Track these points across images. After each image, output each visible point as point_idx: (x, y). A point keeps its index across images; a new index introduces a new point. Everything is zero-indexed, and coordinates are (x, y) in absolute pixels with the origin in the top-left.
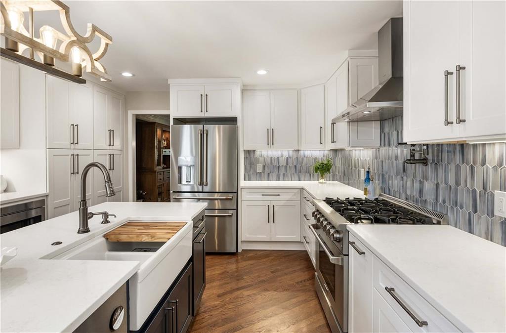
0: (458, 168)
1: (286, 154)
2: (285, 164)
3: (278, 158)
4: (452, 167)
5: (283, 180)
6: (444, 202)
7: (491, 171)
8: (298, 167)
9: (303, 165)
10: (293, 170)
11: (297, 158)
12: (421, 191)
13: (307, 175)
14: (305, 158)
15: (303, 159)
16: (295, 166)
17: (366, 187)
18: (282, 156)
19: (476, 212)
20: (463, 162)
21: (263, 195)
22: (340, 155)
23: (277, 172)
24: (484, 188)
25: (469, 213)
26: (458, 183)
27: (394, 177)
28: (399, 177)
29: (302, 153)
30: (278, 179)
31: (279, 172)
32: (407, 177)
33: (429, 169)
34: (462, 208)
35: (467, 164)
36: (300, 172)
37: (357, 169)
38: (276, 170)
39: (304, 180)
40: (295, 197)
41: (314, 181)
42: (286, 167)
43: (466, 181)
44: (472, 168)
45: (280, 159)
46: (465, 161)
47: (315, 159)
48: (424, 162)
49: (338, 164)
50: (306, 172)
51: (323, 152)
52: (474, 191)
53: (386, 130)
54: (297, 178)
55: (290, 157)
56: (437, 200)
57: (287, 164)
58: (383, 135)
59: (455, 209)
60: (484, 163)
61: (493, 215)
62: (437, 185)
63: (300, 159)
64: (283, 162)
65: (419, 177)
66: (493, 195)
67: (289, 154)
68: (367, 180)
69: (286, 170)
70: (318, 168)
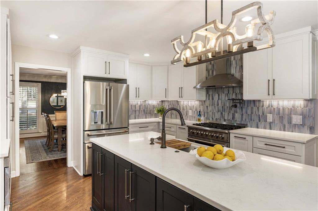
0: (252, 108)
1: (139, 103)
2: (139, 109)
3: (135, 105)
4: (250, 108)
5: (138, 119)
6: (246, 120)
7: (265, 109)
9: (148, 109)
10: (143, 112)
11: (145, 105)
12: (233, 118)
13: (150, 115)
14: (149, 105)
16: (144, 110)
17: (199, 118)
18: (137, 104)
19: (260, 121)
20: (254, 106)
21: (140, 128)
23: (134, 114)
24: (263, 114)
25: (257, 122)
26: (252, 113)
27: (216, 113)
28: (219, 113)
29: (147, 102)
30: (135, 118)
31: (135, 114)
32: (225, 112)
33: (238, 109)
34: (254, 121)
35: (256, 107)
36: (146, 113)
37: (185, 111)
38: (134, 112)
39: (148, 118)
40: (155, 127)
41: (153, 118)
42: (139, 110)
43: (256, 112)
44: (258, 108)
45: (136, 106)
46: (255, 106)
50: (149, 113)
51: (157, 102)
52: (259, 115)
53: (211, 93)
54: (145, 117)
55: (142, 105)
56: (242, 119)
57: (140, 109)
58: (208, 95)
59: (251, 122)
60: (263, 106)
61: (266, 121)
62: (242, 115)
63: (146, 106)
64: (137, 108)
65: (232, 112)
66: (266, 116)
67: (141, 103)
68: (200, 115)
69: (139, 113)
70: (160, 111)
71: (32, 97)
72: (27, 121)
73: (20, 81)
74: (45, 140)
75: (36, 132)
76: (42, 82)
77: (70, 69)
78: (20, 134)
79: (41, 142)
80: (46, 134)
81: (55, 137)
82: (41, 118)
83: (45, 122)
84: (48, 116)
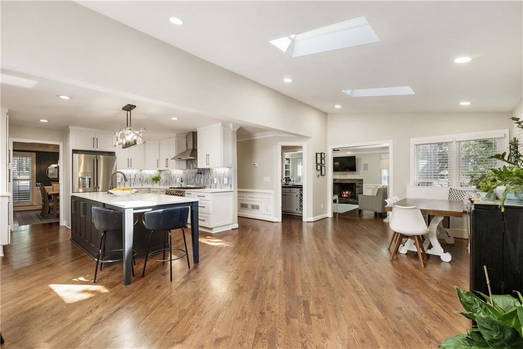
0: (208, 174)
1: (134, 173)
3: (130, 174)
8: (141, 179)
9: (144, 178)
10: (139, 181)
15: (144, 175)
17: (181, 184)
22: (163, 173)
26: (208, 178)
28: (193, 178)
29: (143, 172)
33: (202, 175)
36: (142, 181)
38: (129, 181)
42: (135, 179)
43: (210, 177)
45: (132, 175)
47: (150, 175)
48: (201, 173)
49: (163, 177)
50: (145, 182)
51: (154, 172)
53: (189, 164)
55: (137, 174)
56: (204, 182)
57: (135, 177)
58: (187, 165)
60: (212, 173)
62: (204, 179)
63: (142, 175)
64: (133, 177)
65: (199, 178)
67: (136, 172)
68: (182, 181)
69: (135, 181)
70: (154, 179)
71: (25, 170)
72: (19, 195)
73: (14, 151)
74: (40, 212)
75: (30, 204)
76: (37, 152)
77: (62, 143)
78: (14, 207)
79: (36, 214)
80: (41, 207)
81: (50, 204)
82: (36, 191)
83: (40, 194)
84: (44, 189)
